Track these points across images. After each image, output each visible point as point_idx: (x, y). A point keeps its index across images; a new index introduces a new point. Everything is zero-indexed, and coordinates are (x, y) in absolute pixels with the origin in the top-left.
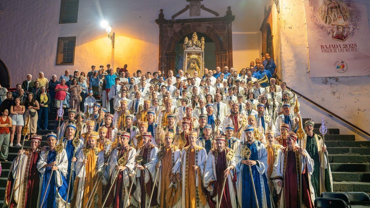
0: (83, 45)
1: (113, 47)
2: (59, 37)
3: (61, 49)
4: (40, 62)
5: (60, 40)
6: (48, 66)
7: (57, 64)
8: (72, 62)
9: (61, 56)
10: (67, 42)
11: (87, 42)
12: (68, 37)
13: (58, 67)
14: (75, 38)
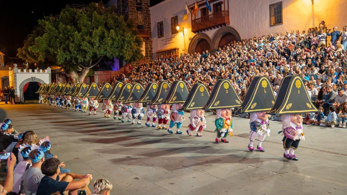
0: (288, 7)
1: (313, 4)
2: (270, 4)
3: (273, 13)
4: (259, 26)
5: (271, 6)
6: (265, 28)
7: (271, 26)
8: (281, 22)
9: (273, 19)
10: (276, 7)
11: (290, 4)
12: (277, 3)
13: (272, 28)
14: (281, 2)
